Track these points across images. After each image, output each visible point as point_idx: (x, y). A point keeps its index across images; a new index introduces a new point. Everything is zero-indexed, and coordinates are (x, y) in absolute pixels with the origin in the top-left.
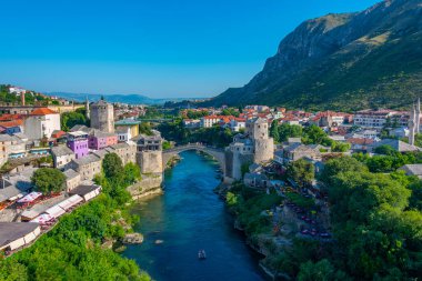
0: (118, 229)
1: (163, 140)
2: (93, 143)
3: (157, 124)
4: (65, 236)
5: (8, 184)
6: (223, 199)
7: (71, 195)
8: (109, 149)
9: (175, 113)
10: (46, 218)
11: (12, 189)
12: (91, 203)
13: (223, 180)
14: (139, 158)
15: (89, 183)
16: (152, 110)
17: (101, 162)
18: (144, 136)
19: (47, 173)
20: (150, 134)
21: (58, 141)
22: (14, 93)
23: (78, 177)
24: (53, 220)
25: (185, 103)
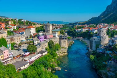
0: (53, 65)
1: (68, 36)
2: (45, 37)
3: (66, 31)
4: (36, 66)
5: (20, 50)
6: (89, 57)
7: (38, 53)
8: (50, 39)
9: (73, 27)
10: (31, 60)
11: (21, 51)
12: (44, 56)
13: (89, 50)
14: (60, 42)
15: (44, 50)
16: (65, 26)
17: (48, 43)
18: (61, 35)
19: (31, 46)
20: (64, 34)
21: (35, 36)
22: (23, 21)
23: (41, 48)
24: (33, 61)
25: (76, 23)
